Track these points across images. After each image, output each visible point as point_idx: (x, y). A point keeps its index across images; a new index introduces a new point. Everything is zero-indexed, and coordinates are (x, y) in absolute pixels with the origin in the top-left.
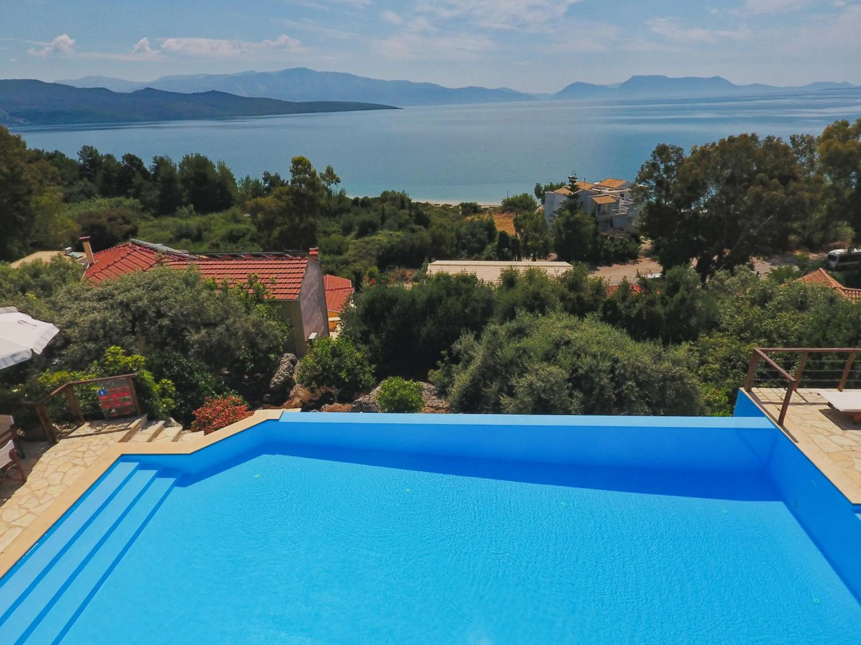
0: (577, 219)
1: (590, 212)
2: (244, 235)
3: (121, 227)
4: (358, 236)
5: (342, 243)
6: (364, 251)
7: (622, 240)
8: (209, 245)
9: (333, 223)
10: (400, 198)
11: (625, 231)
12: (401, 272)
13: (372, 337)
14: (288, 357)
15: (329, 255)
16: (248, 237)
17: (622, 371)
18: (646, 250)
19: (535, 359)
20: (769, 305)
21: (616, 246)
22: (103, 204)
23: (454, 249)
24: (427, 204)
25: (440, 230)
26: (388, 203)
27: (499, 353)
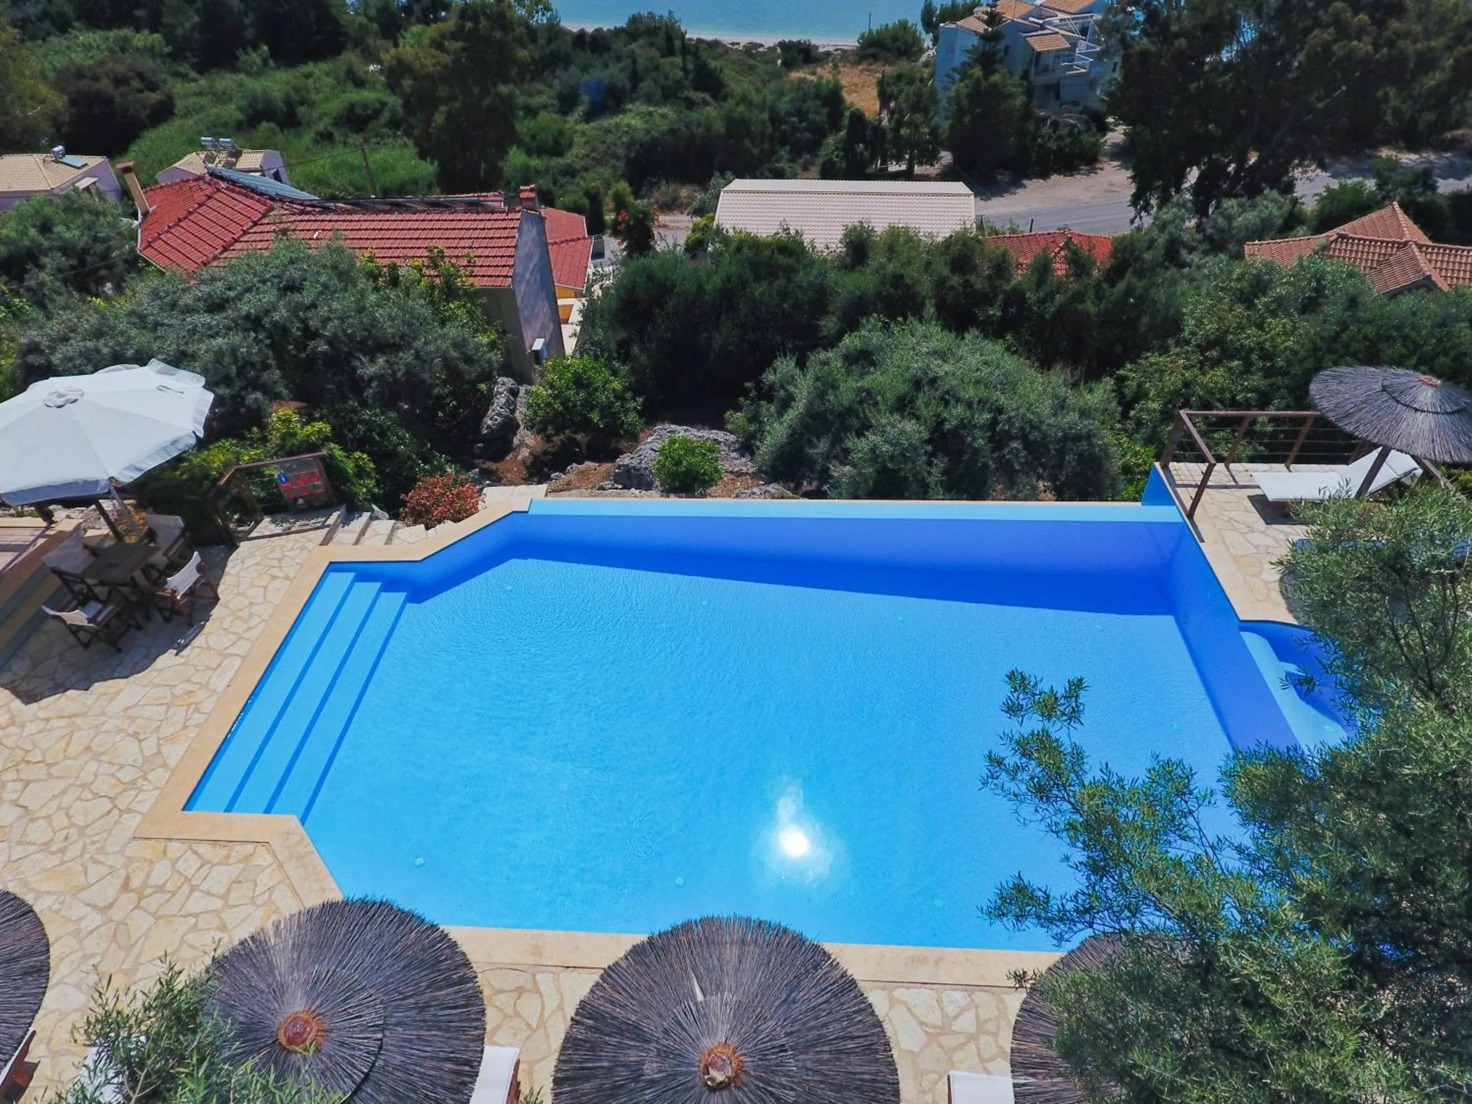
0: (995, 85)
1: (1019, 70)
2: (377, 113)
3: (141, 96)
4: (589, 117)
5: (561, 133)
6: (602, 148)
7: (1073, 127)
8: (312, 135)
9: (540, 86)
10: (664, 29)
11: (1080, 108)
12: (670, 190)
13: (636, 349)
14: (504, 384)
15: (539, 156)
16: (385, 116)
17: (1007, 427)
18: (1115, 145)
19: (882, 407)
20: (1261, 302)
21: (1060, 138)
22: (94, 45)
23: (766, 146)
24: (716, 44)
25: (742, 108)
26: (641, 41)
27: (832, 398)
